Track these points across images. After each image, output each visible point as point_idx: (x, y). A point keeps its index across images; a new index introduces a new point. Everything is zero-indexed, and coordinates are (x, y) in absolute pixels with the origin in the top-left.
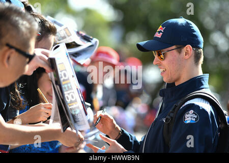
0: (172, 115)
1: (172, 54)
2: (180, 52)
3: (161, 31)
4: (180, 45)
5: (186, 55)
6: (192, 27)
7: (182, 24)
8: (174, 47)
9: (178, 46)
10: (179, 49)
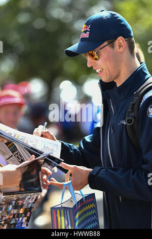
0: (132, 114)
1: (105, 51)
2: (113, 47)
3: (87, 31)
4: (112, 40)
5: (120, 48)
6: (118, 17)
7: (106, 17)
8: (106, 43)
9: (110, 41)
10: (111, 44)
